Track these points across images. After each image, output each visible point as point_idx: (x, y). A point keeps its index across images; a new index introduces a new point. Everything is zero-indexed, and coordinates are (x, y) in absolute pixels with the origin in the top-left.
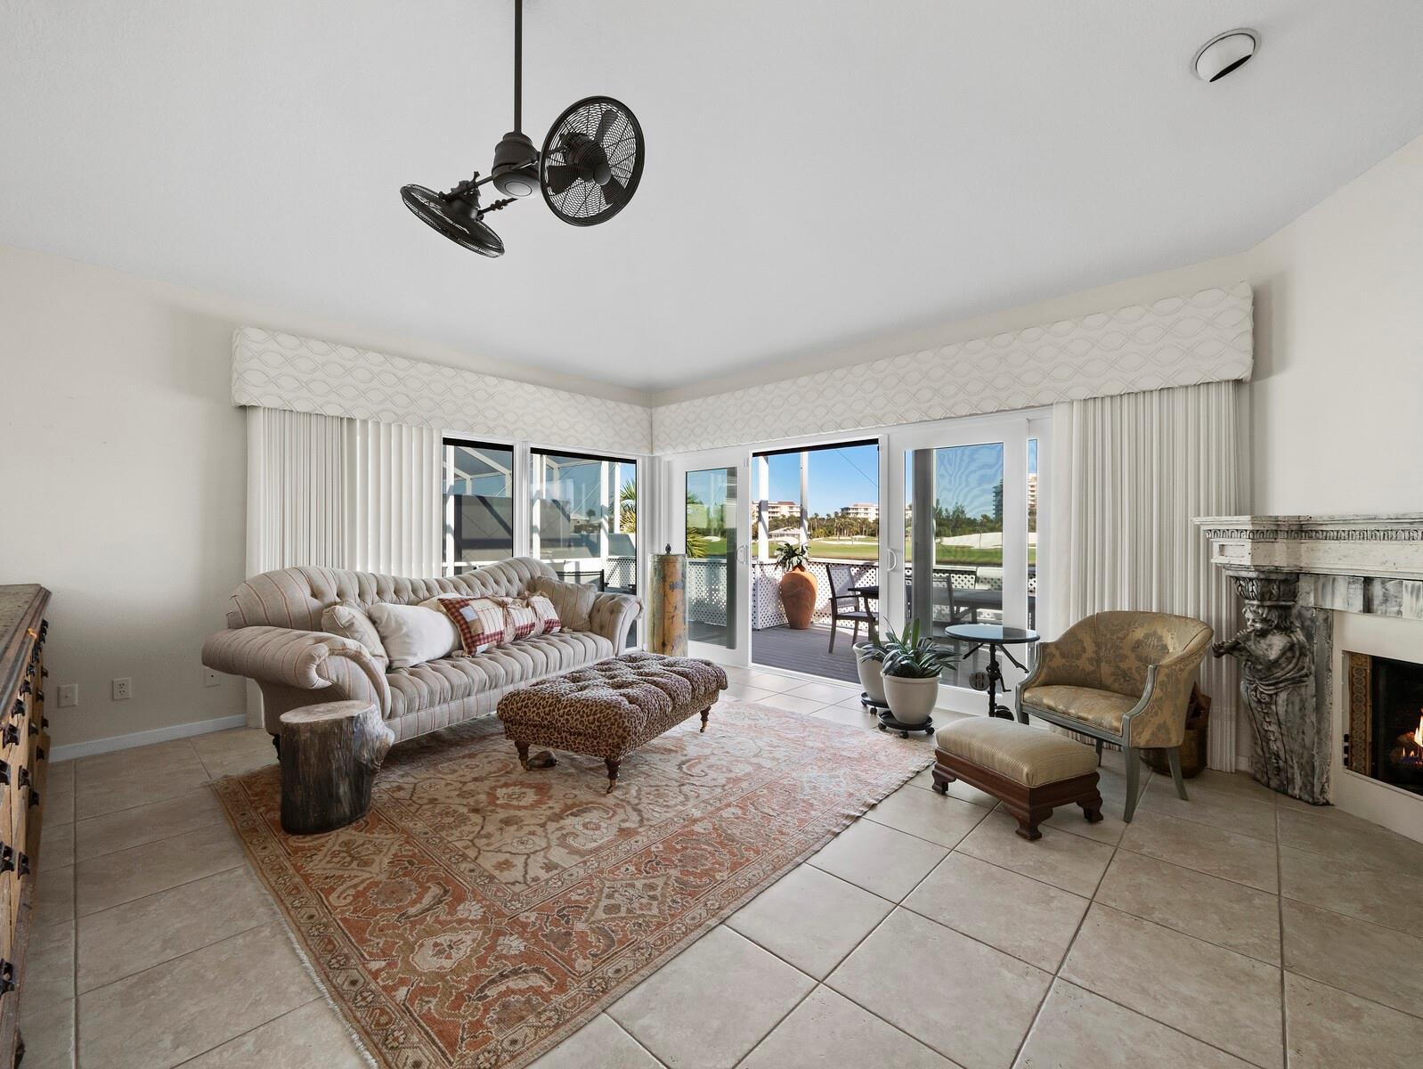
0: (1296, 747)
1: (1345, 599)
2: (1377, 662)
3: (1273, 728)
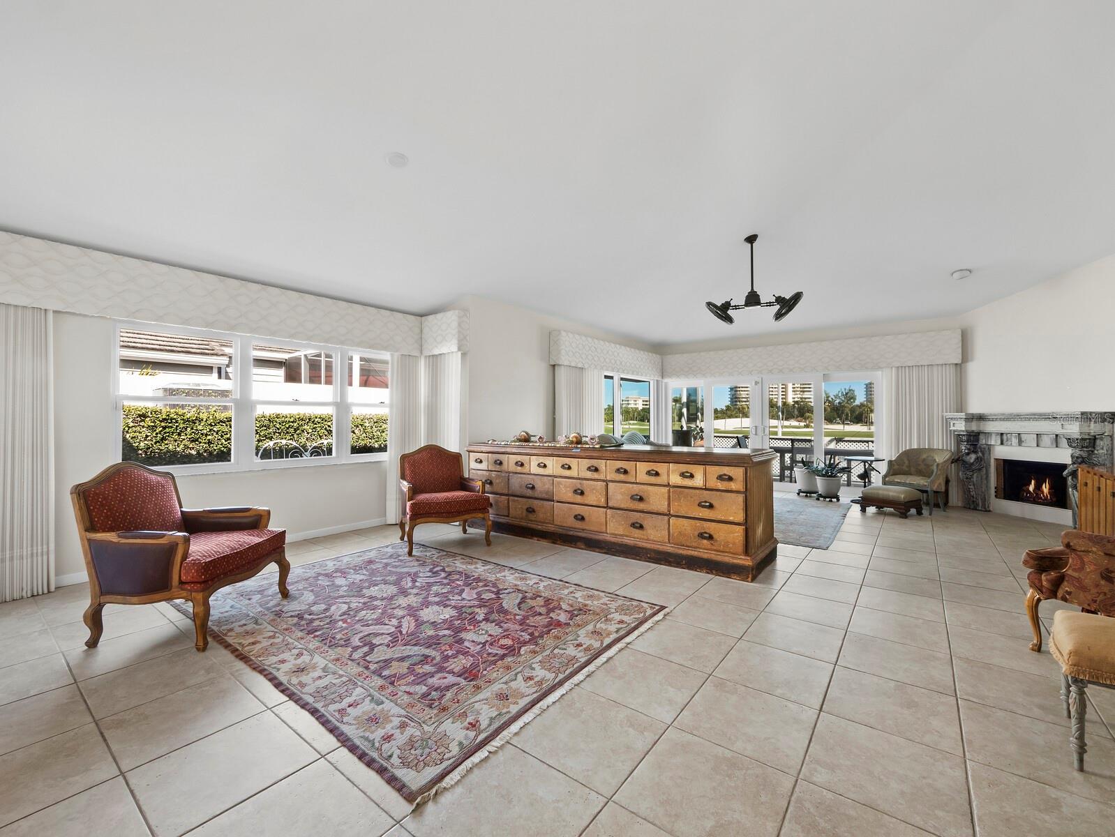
0: (980, 493)
1: (994, 441)
2: (1005, 461)
3: (972, 487)
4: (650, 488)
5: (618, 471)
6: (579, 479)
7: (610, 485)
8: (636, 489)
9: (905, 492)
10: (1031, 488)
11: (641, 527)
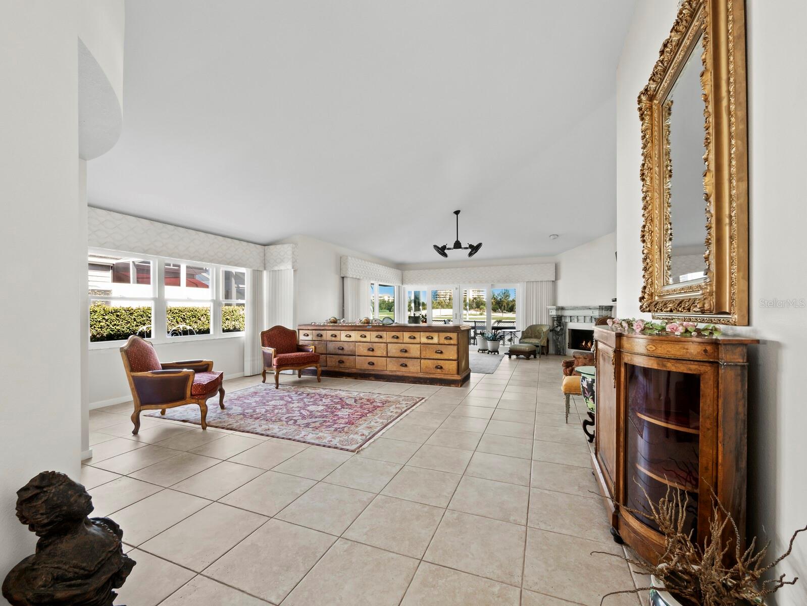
0: (562, 346)
1: (568, 320)
3: (559, 343)
4: (411, 345)
5: (393, 337)
6: (371, 342)
7: (389, 345)
8: (403, 346)
9: (528, 346)
10: (584, 344)
11: (406, 366)
